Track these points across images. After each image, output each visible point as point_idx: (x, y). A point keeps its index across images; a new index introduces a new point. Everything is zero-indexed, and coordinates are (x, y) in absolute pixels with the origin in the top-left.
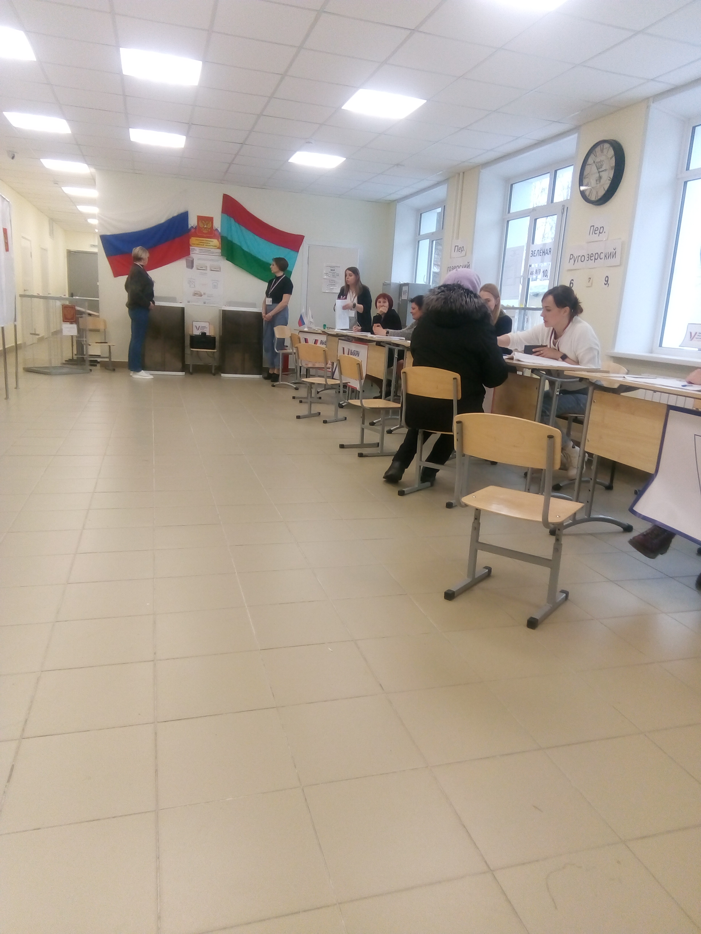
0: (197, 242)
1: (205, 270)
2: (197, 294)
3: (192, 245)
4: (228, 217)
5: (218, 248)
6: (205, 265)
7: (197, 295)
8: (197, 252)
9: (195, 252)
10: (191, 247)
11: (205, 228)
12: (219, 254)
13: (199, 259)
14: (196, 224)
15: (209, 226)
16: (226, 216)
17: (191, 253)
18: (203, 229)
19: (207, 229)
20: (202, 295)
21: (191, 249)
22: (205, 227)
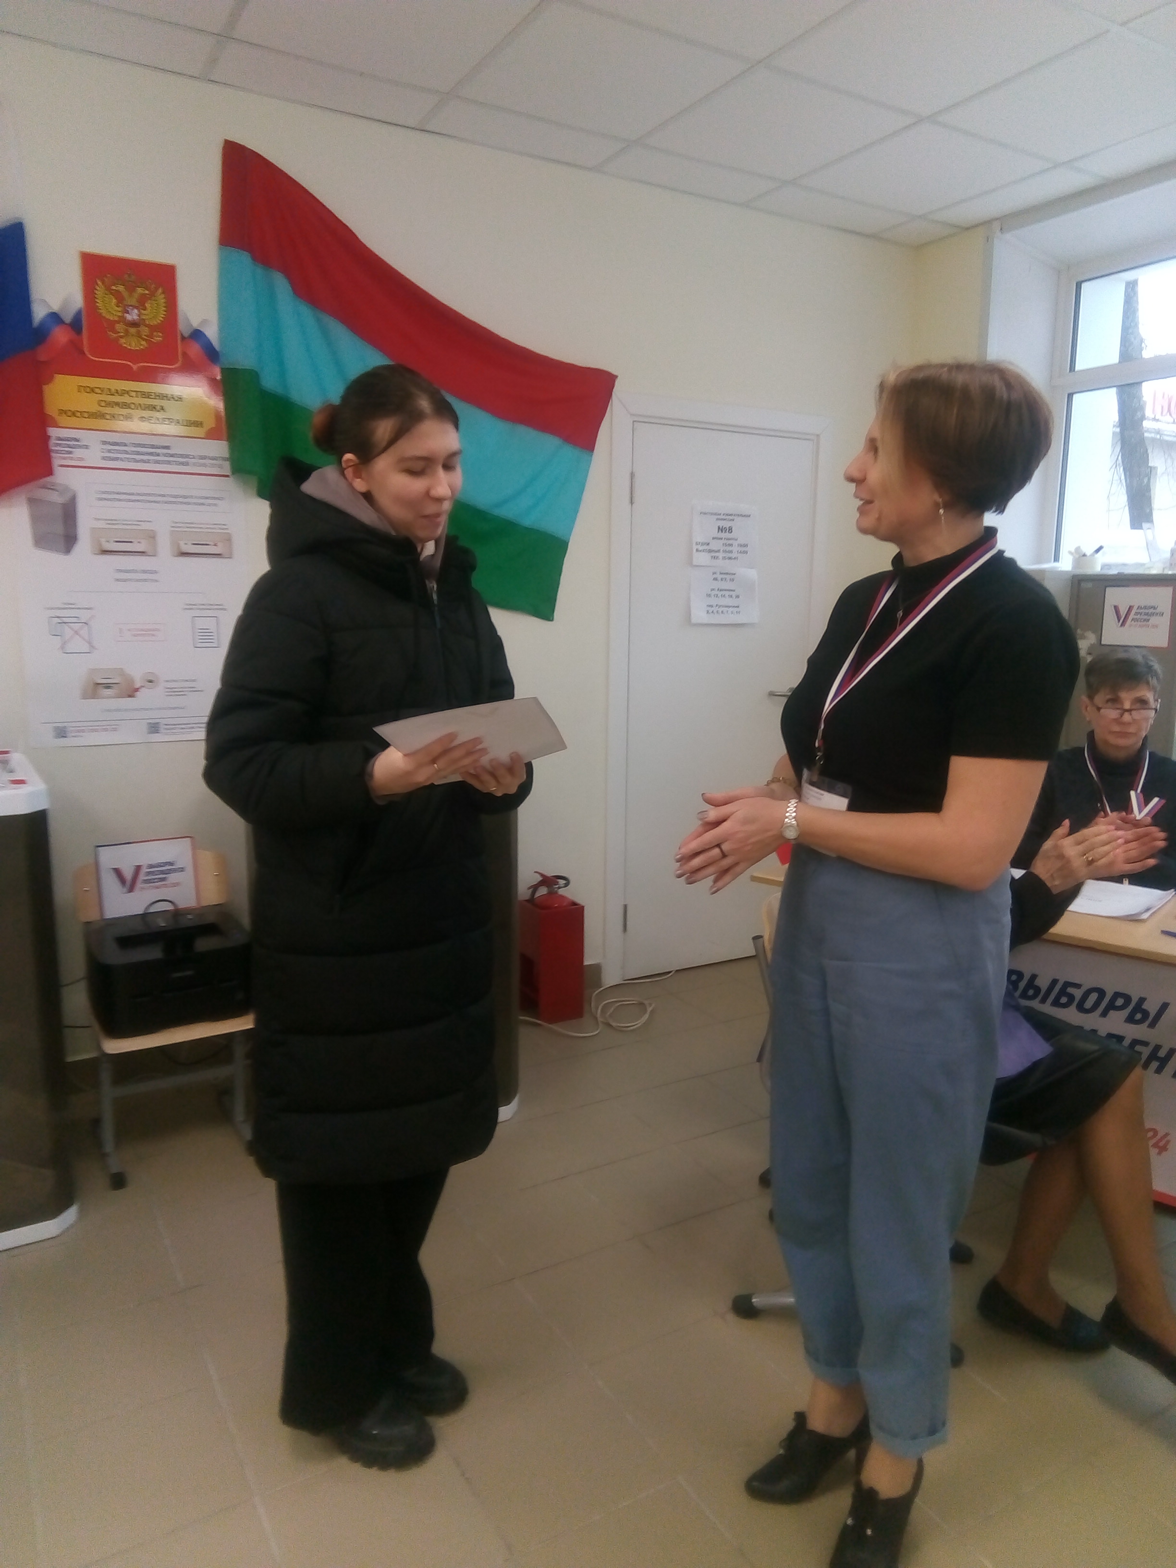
0: (89, 403)
1: (142, 553)
2: (108, 686)
3: (63, 420)
4: (260, 271)
5: (212, 435)
6: (145, 526)
7: (108, 692)
8: (93, 454)
9: (81, 459)
10: (53, 432)
11: (134, 324)
12: (220, 467)
13: (106, 496)
14: (78, 301)
15: (155, 313)
16: (243, 259)
17: (57, 461)
18: (119, 327)
19: (145, 331)
20: (137, 690)
21: (53, 441)
22: (129, 317)
